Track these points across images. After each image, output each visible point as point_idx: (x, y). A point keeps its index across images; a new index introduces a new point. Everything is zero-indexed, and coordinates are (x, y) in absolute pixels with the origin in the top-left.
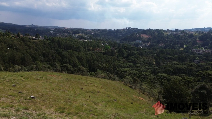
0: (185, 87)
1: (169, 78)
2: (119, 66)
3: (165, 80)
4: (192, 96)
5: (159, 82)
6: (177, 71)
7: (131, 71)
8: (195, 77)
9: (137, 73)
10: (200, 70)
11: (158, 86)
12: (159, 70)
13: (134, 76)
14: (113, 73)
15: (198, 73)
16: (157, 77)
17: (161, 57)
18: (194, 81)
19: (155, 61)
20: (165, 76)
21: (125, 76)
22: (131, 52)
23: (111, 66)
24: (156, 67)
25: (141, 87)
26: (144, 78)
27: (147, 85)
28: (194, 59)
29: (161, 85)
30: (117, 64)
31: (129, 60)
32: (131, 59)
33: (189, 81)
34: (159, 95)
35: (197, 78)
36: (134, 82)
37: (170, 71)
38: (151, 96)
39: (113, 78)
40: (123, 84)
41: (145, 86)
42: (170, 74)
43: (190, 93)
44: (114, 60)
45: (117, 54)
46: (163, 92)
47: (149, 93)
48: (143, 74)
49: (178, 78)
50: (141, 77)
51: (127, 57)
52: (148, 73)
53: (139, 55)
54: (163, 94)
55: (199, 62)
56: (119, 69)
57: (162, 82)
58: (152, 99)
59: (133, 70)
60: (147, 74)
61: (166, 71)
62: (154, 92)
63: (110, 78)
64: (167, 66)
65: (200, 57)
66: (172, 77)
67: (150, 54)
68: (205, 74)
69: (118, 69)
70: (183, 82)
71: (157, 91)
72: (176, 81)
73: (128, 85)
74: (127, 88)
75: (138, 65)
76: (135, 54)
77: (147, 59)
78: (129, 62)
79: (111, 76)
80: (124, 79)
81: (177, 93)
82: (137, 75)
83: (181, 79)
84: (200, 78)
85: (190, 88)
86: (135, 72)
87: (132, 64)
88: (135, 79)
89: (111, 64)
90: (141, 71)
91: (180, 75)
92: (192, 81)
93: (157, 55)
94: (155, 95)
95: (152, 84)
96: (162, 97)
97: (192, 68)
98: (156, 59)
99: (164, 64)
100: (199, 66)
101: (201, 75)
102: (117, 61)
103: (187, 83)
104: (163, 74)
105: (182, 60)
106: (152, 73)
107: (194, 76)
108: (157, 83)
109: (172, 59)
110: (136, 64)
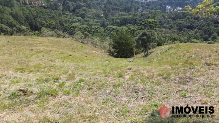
0: (131, 36)
1: (117, 29)
2: (67, 21)
3: (114, 31)
4: (136, 43)
5: (109, 34)
6: (124, 22)
7: (80, 26)
8: (139, 26)
9: (87, 27)
10: (142, 19)
11: (108, 38)
12: (108, 22)
13: (84, 31)
14: (61, 30)
15: (141, 22)
16: (106, 29)
17: (109, 8)
18: (138, 30)
19: (103, 14)
20: (114, 28)
21: (76, 32)
22: (78, 5)
23: (57, 22)
24: (105, 20)
25: (92, 41)
26: (94, 32)
27: (98, 38)
28: (138, 8)
29: (111, 37)
30: (64, 19)
31: (76, 13)
32: (79, 13)
33: (134, 30)
34: (109, 46)
35: (140, 26)
36: (85, 37)
37: (118, 22)
38: (102, 48)
39: (62, 36)
40: (74, 40)
41: (96, 40)
42: (118, 26)
43: (134, 41)
44: (60, 15)
45: (61, 8)
46: (112, 43)
47: (100, 45)
48: (93, 28)
49: (125, 28)
50: (92, 31)
51: (74, 11)
52: (98, 26)
53: (87, 7)
54: (113, 45)
55: (142, 12)
56: (67, 25)
57: (111, 34)
58: (103, 51)
59: (82, 24)
60: (97, 28)
61: (114, 22)
62: (104, 44)
63: (59, 36)
64: (115, 17)
65: (143, 6)
66: (120, 28)
67: (97, 6)
68: (147, 22)
69: (65, 25)
70: (129, 31)
71: (107, 44)
72: (123, 31)
73: (79, 41)
74: (79, 44)
75: (87, 19)
76: (83, 6)
77: (95, 11)
78: (77, 16)
79: (59, 34)
80: (75, 36)
81: (124, 43)
82: (88, 29)
83: (127, 29)
84: (143, 26)
85: (134, 36)
86: (85, 26)
87: (80, 18)
88: (86, 34)
89: (57, 19)
90: (91, 25)
91: (127, 25)
92: (136, 30)
93: (105, 7)
94: (106, 47)
95: (102, 37)
96: (112, 47)
97: (136, 17)
98: (104, 11)
99: (112, 16)
100: (142, 15)
101: (144, 24)
102: (63, 16)
103: (132, 32)
104: (112, 26)
105: (127, 10)
106: (101, 26)
107: (137, 25)
108: (106, 35)
109: (119, 10)
110: (85, 17)
